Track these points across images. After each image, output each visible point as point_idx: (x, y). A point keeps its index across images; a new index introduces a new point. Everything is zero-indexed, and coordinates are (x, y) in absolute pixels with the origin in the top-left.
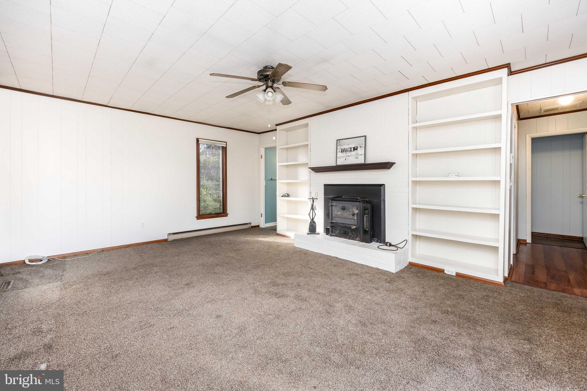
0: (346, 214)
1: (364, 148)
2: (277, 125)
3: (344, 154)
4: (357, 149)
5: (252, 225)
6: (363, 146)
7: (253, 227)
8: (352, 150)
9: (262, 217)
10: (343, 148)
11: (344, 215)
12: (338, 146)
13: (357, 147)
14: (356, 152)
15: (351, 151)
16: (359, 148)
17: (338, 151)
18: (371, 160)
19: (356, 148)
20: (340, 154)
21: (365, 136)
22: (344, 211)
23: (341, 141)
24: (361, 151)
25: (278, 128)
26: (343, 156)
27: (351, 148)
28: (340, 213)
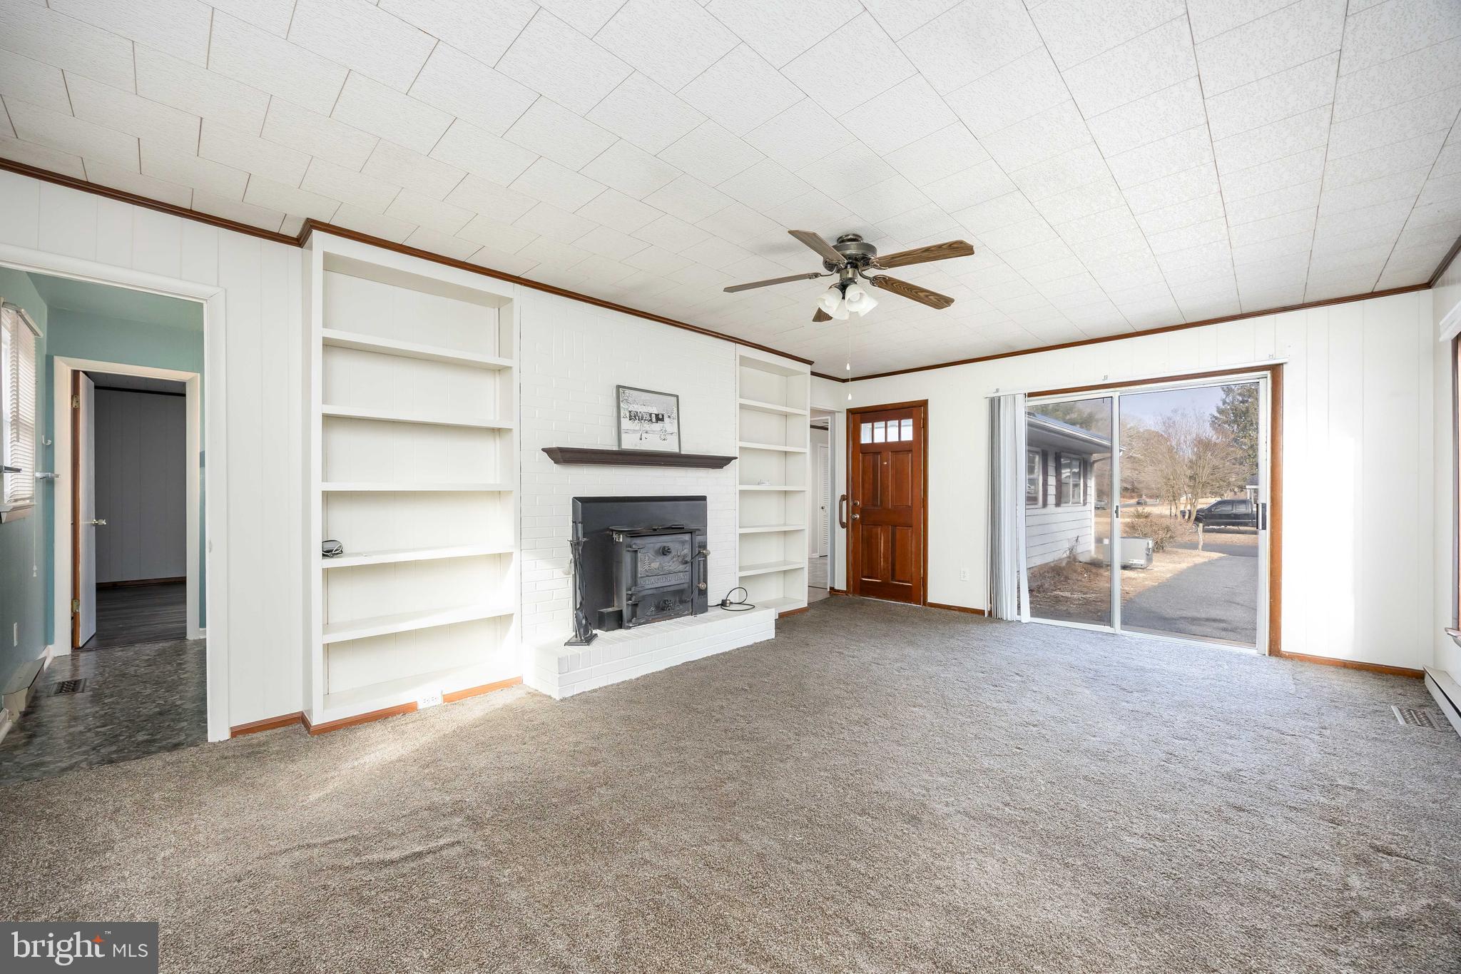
0: (670, 564)
1: (676, 421)
3: (635, 425)
4: (662, 420)
6: (675, 415)
8: (654, 419)
10: (634, 410)
11: (665, 568)
12: (622, 402)
13: (663, 415)
14: (662, 424)
15: (651, 420)
16: (666, 419)
17: (622, 414)
18: (687, 449)
19: (660, 416)
20: (626, 424)
21: (677, 397)
22: (666, 558)
23: (627, 391)
24: (669, 425)
26: (634, 430)
27: (651, 415)
28: (655, 565)
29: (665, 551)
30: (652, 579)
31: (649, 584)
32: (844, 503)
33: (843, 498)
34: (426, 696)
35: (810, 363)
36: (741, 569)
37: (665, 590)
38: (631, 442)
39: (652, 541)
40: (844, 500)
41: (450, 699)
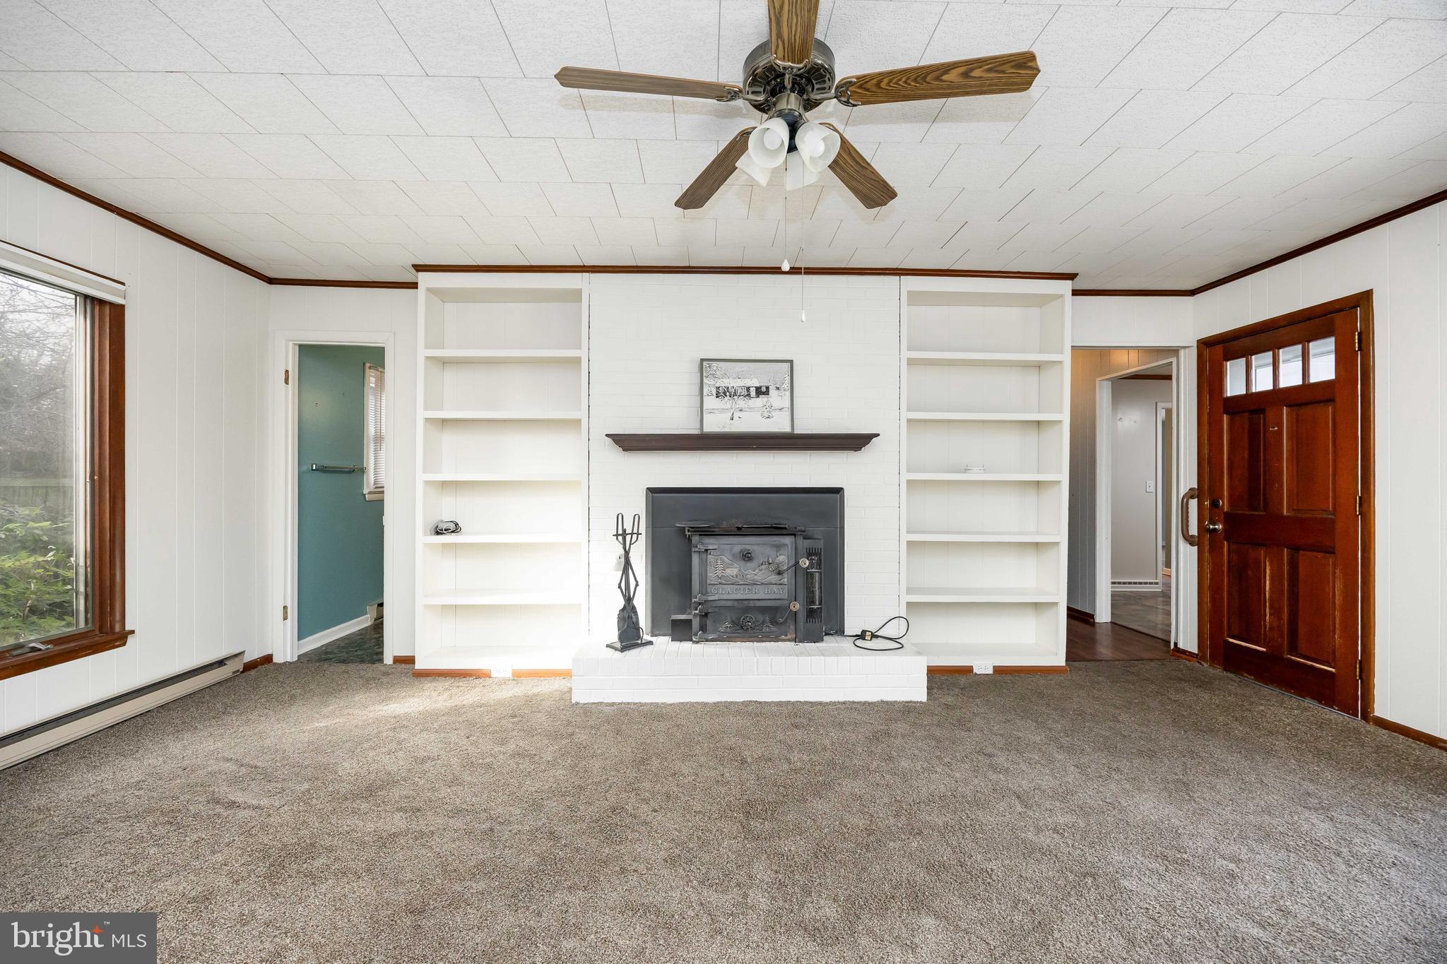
0: (755, 573)
1: (788, 393)
2: (419, 268)
3: (726, 403)
4: (767, 392)
5: (248, 658)
6: (787, 385)
7: (250, 666)
8: (753, 393)
9: (285, 618)
10: (723, 385)
11: (749, 576)
12: (707, 377)
13: (767, 388)
14: (766, 399)
15: (749, 395)
16: (772, 391)
17: (705, 391)
18: (805, 426)
19: (764, 389)
20: (711, 402)
21: (791, 362)
22: (749, 565)
23: (714, 364)
24: (778, 399)
25: (424, 279)
26: (723, 409)
27: (748, 389)
28: (732, 571)
29: (747, 557)
30: (729, 588)
31: (723, 594)
32: (1193, 504)
33: (1191, 494)
34: (500, 666)
35: (1071, 277)
36: (910, 591)
37: (752, 604)
38: (716, 423)
39: (729, 542)
40: (1192, 497)
41: (518, 676)
